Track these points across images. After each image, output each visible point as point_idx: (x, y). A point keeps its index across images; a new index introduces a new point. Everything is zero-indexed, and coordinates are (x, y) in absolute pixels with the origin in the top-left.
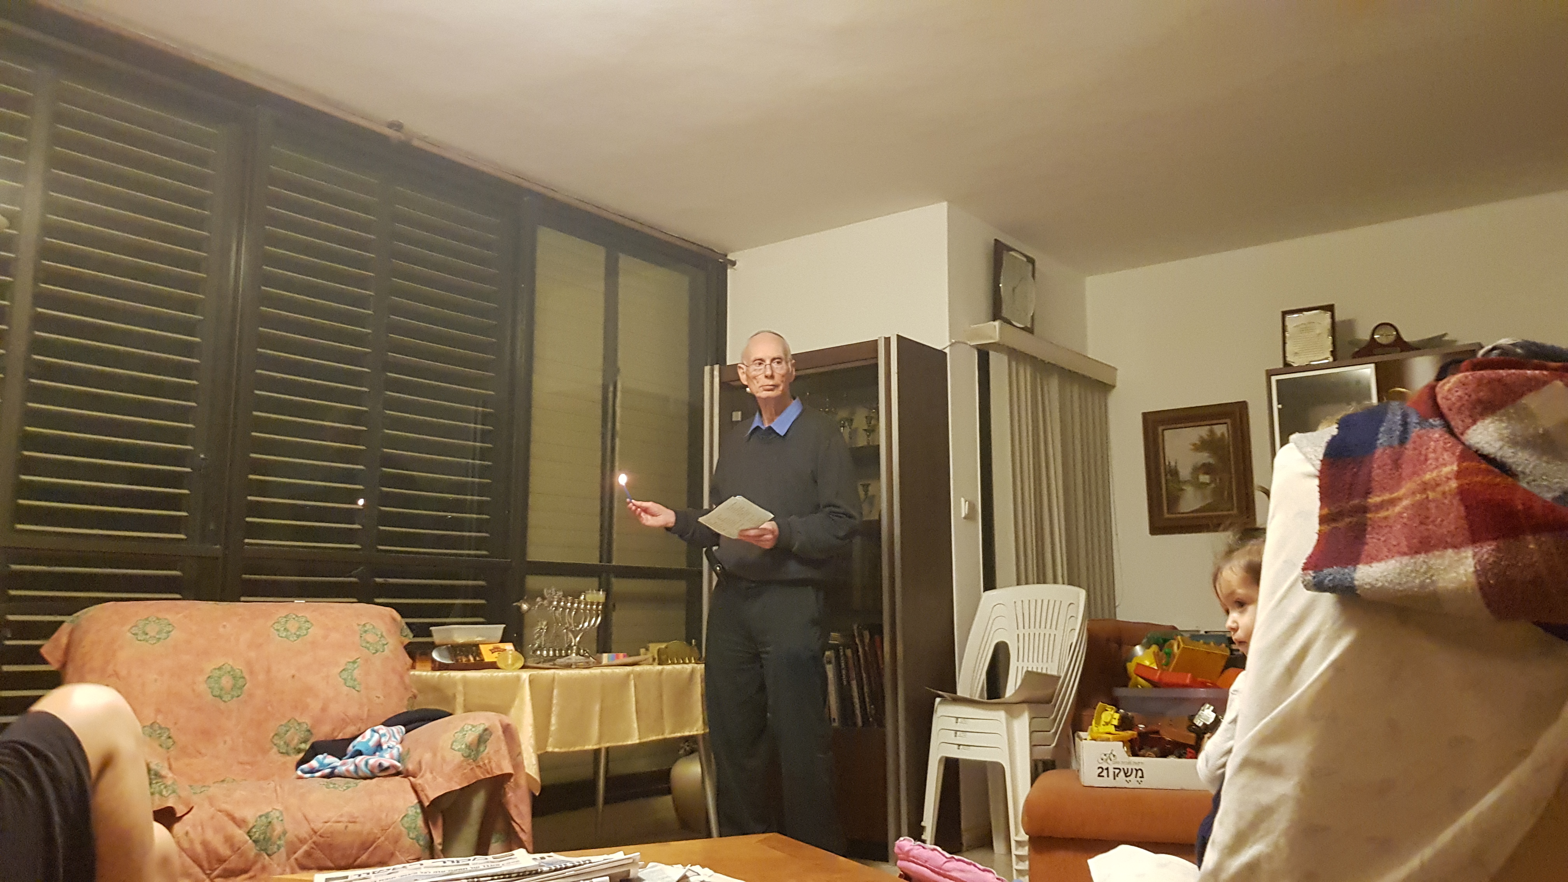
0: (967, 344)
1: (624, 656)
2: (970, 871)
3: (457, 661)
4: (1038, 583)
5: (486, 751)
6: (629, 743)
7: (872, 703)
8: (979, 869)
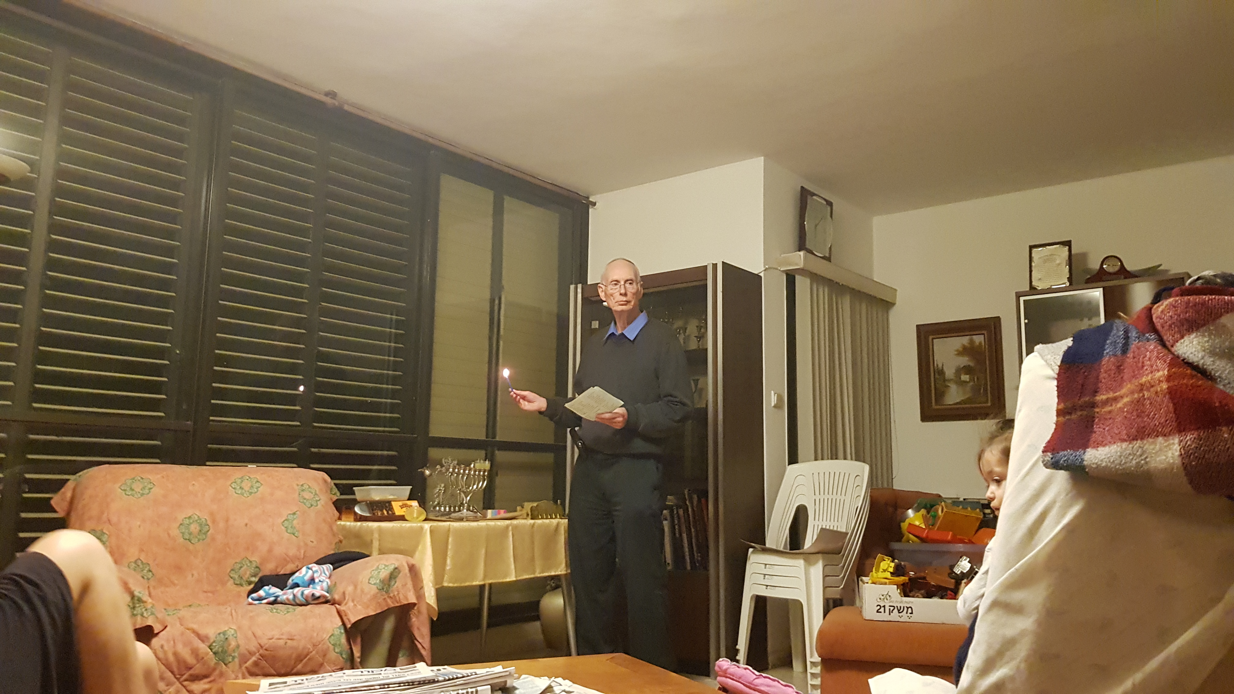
0: (777, 269)
1: (505, 512)
2: (774, 686)
3: (374, 514)
4: (832, 459)
5: (395, 586)
6: (508, 580)
7: (699, 551)
8: (782, 685)
